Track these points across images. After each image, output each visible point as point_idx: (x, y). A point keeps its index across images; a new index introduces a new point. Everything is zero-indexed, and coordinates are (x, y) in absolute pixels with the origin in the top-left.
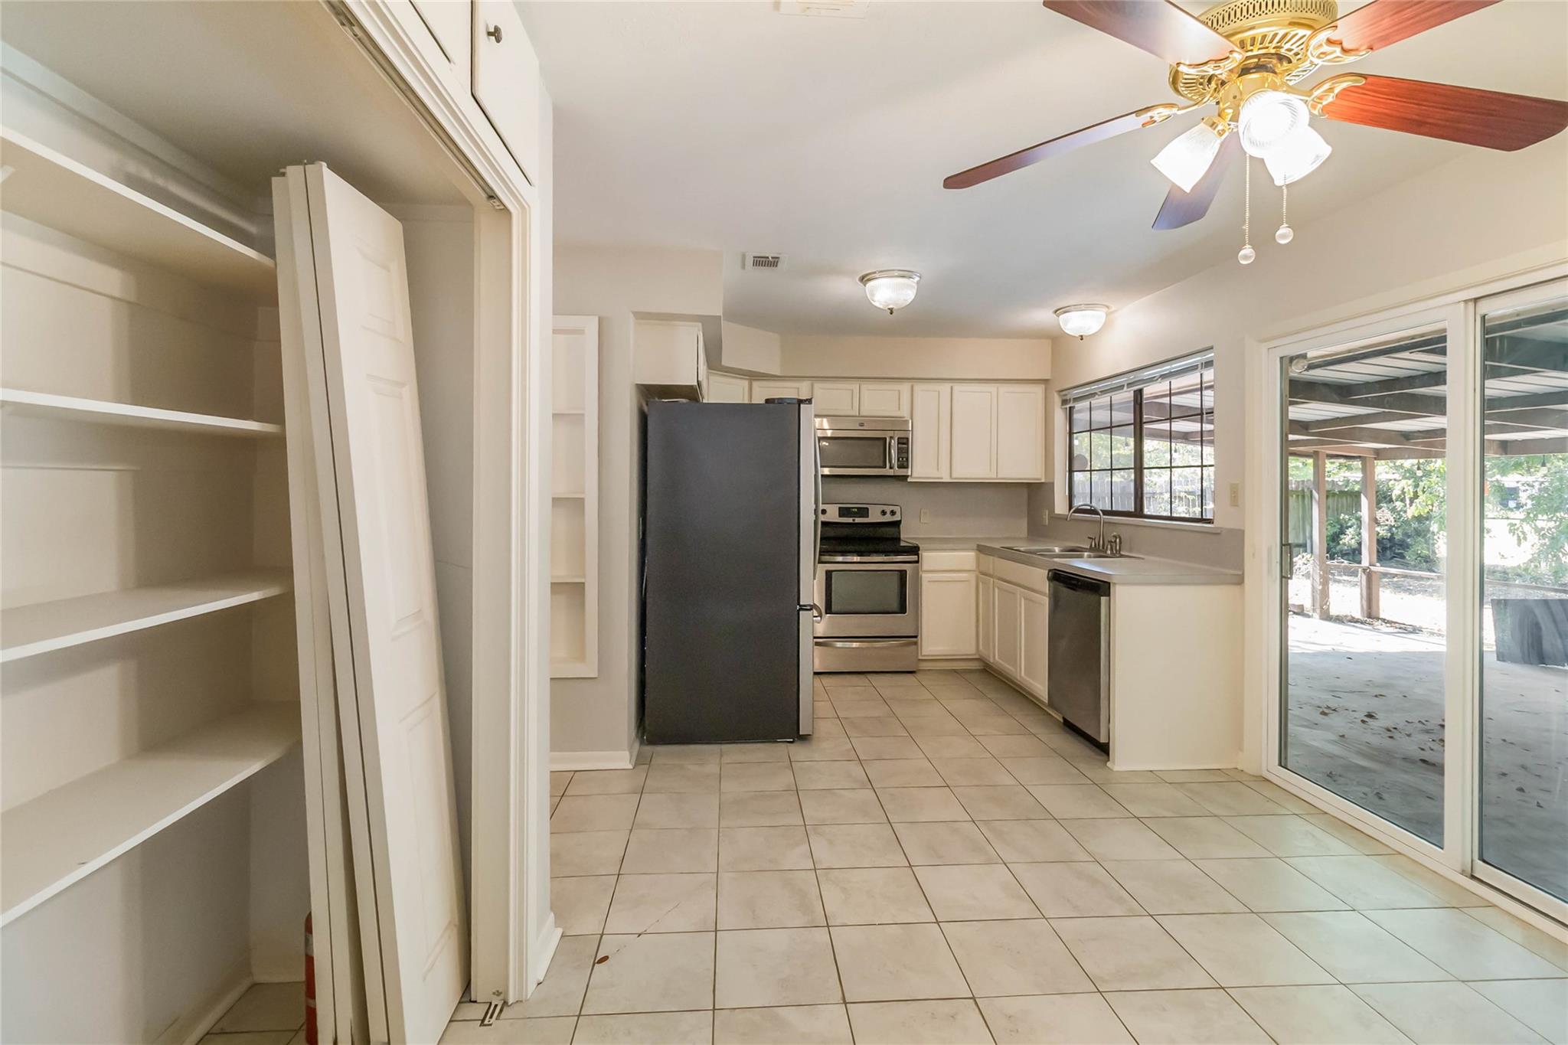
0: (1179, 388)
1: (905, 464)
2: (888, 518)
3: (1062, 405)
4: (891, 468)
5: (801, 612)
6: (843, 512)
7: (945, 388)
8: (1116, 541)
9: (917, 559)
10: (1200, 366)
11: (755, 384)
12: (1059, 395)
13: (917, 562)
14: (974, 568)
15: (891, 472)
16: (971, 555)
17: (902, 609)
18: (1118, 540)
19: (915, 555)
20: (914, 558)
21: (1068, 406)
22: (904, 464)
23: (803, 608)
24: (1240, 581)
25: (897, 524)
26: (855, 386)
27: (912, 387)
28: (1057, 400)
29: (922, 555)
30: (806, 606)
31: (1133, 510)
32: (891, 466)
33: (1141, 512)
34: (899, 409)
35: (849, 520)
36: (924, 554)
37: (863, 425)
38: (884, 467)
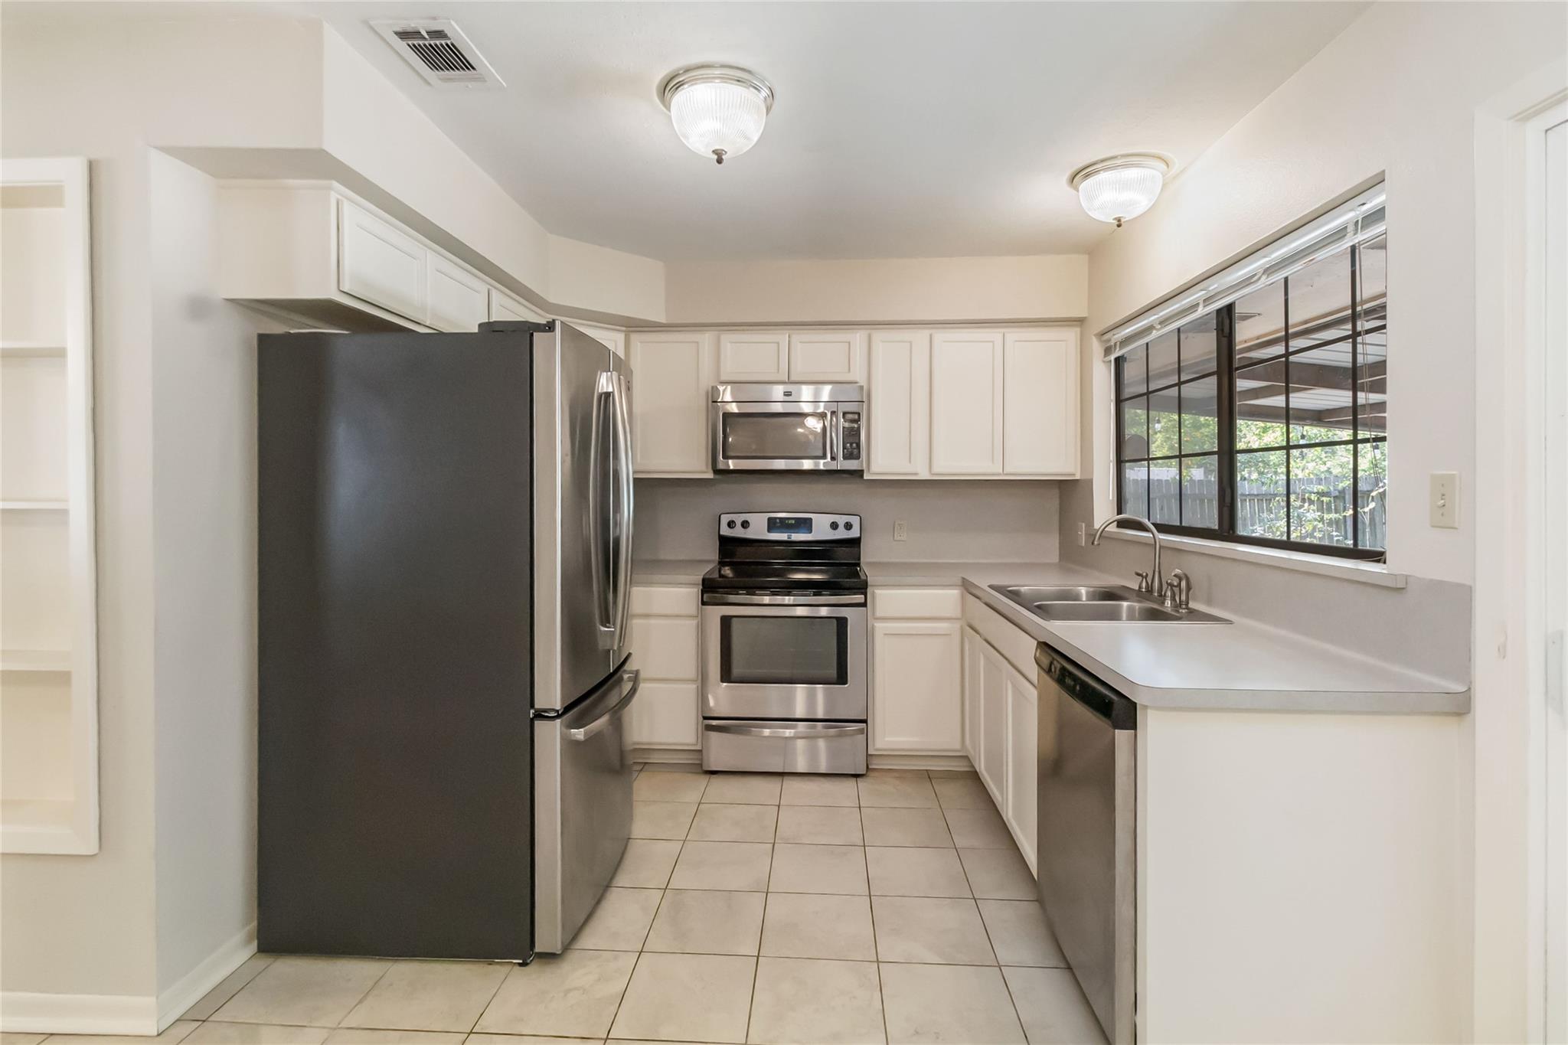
0: (1306, 322)
1: (855, 451)
2: (841, 534)
3: (1105, 356)
4: (833, 458)
5: (536, 723)
6: (773, 525)
7: (920, 336)
8: (1179, 585)
9: (863, 601)
10: (1351, 228)
11: (634, 337)
12: (1101, 341)
13: (864, 605)
14: (959, 615)
15: (833, 466)
16: (954, 593)
17: (842, 678)
18: (1183, 584)
19: (862, 593)
20: (859, 598)
21: (1112, 358)
22: (853, 452)
23: (540, 715)
24: (1460, 707)
25: (855, 543)
26: (782, 337)
27: (870, 337)
28: (1097, 348)
29: (873, 594)
30: (546, 711)
31: (1217, 527)
32: (833, 455)
33: (1231, 532)
34: (849, 370)
35: (782, 536)
36: (878, 592)
37: (791, 395)
38: (824, 457)
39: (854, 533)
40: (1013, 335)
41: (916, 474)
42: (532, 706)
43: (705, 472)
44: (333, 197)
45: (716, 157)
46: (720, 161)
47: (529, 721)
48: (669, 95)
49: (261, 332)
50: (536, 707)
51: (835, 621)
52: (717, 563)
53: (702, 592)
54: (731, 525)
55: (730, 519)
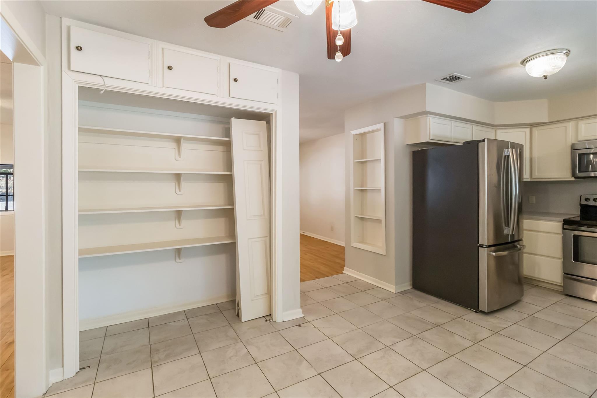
5: (479, 248)
23: (481, 246)
30: (482, 245)
42: (478, 243)
43: (570, 178)
44: (428, 118)
45: (544, 77)
46: (546, 78)
47: (477, 248)
48: (525, 63)
49: (413, 150)
50: (479, 243)
52: (579, 215)
53: (563, 225)
54: (587, 200)
55: (587, 197)
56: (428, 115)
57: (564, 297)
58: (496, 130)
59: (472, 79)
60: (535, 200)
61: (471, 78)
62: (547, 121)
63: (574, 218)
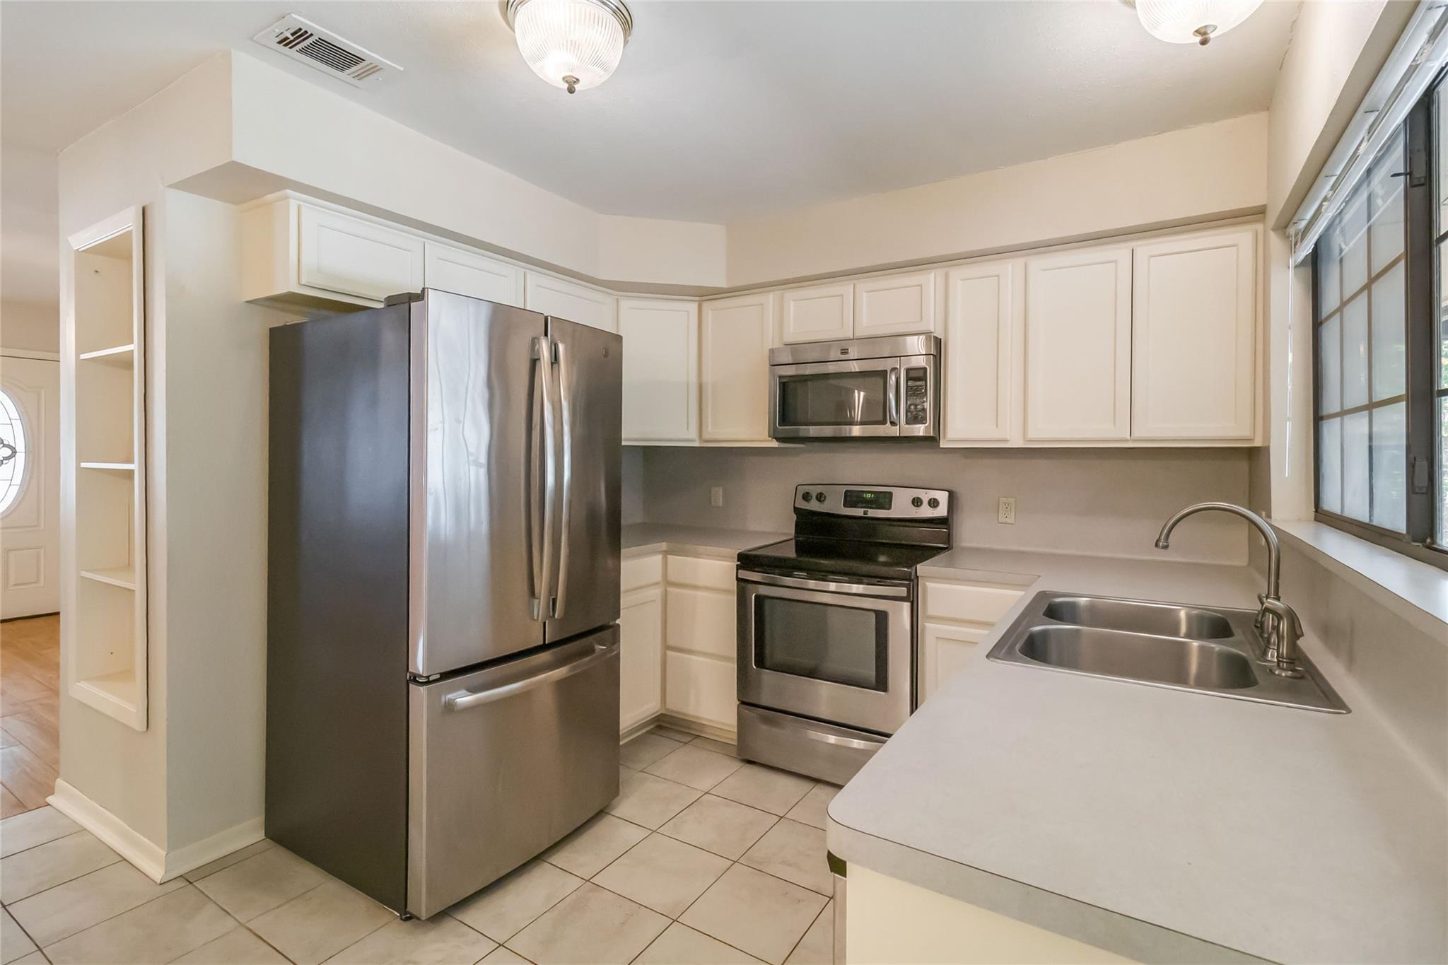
1: (921, 415)
2: (925, 512)
3: (1291, 256)
4: (893, 423)
5: (410, 686)
6: (852, 499)
7: (1010, 268)
9: (911, 595)
11: (706, 305)
13: (912, 599)
15: (894, 432)
17: (881, 683)
20: (902, 590)
22: (918, 416)
23: (414, 679)
25: (942, 523)
26: (849, 288)
27: (947, 276)
28: (1278, 250)
29: (925, 587)
30: (417, 675)
31: (1404, 532)
32: (892, 420)
33: (1429, 540)
34: (922, 319)
35: (859, 512)
36: (929, 585)
37: (847, 353)
38: (884, 422)
39: (942, 511)
40: (1146, 249)
41: (1006, 441)
42: (408, 671)
43: (768, 441)
44: (293, 205)
45: (567, 85)
46: (571, 90)
47: (405, 688)
49: (271, 327)
50: (411, 672)
51: (873, 616)
52: (793, 536)
53: (738, 568)
54: (806, 497)
55: (807, 489)
56: (289, 192)
57: (737, 765)
58: (618, 299)
59: (404, 70)
60: (721, 499)
61: (402, 69)
62: (722, 283)
63: (760, 548)
